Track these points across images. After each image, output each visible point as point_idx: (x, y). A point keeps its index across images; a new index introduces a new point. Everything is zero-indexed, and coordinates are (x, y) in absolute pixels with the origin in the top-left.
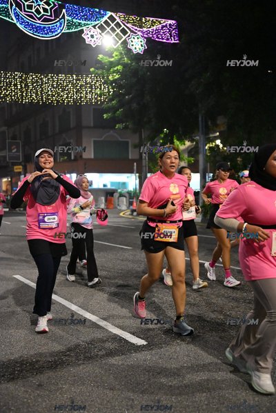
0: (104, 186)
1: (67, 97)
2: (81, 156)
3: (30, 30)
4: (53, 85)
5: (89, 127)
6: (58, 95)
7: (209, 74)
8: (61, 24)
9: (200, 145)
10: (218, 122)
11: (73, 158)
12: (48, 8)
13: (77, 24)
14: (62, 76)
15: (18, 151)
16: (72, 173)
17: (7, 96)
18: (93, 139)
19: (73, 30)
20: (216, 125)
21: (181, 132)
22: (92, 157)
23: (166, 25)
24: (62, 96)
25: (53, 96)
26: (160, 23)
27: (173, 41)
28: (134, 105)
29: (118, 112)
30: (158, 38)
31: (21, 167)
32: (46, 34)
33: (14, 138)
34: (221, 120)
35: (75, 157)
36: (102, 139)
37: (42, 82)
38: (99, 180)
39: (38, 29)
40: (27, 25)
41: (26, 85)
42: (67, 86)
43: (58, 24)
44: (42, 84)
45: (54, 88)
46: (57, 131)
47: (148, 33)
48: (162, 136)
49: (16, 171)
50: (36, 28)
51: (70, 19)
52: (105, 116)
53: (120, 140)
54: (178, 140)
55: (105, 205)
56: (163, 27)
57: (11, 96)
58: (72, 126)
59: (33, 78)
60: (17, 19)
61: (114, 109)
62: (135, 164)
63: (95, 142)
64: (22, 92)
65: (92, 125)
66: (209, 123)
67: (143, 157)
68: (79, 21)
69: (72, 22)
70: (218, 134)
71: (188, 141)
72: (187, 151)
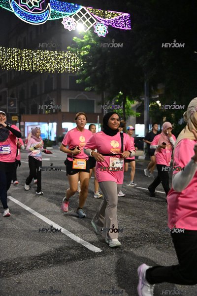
1: (50, 67)
2: (60, 110)
3: (24, 17)
4: (40, 58)
5: (66, 90)
6: (44, 66)
7: (152, 52)
8: (47, 14)
9: (146, 104)
10: (159, 88)
11: (54, 111)
12: (38, 2)
13: (58, 14)
14: (47, 52)
15: (15, 106)
16: (54, 122)
17: (7, 65)
19: (55, 19)
20: (157, 90)
21: (131, 94)
22: (68, 111)
23: (122, 17)
24: (47, 66)
25: (40, 66)
26: (118, 15)
27: (127, 29)
28: (98, 74)
29: (86, 79)
30: (116, 26)
31: (17, 117)
32: (36, 21)
33: (12, 96)
34: (161, 87)
35: (56, 110)
36: (75, 98)
37: (33, 56)
39: (30, 17)
40: (22, 14)
41: (21, 58)
42: (51, 59)
43: (45, 13)
44: (33, 57)
45: (41, 60)
46: (43, 92)
47: (109, 22)
48: (118, 97)
49: (13, 120)
50: (29, 16)
51: (53, 10)
52: (77, 81)
53: (88, 99)
54: (129, 100)
56: (120, 18)
57: (10, 66)
58: (54, 89)
59: (26, 53)
60: (15, 9)
61: (84, 77)
62: (98, 117)
63: (70, 100)
64: (18, 63)
65: (68, 88)
66: (152, 88)
67: (104, 112)
68: (60, 12)
69: (55, 12)
70: (158, 96)
71: (137, 101)
72: (136, 108)
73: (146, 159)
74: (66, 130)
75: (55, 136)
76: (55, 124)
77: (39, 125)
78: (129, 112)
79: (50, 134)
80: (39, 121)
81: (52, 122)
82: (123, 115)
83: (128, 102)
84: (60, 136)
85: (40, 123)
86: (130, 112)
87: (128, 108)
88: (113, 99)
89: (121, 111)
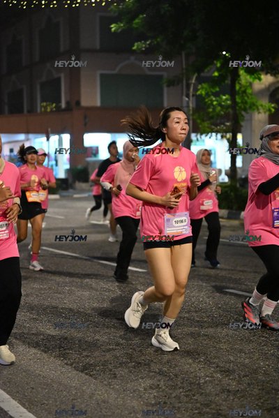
2: (78, 103)
5: (91, 51)
11: (63, 105)
16: (63, 132)
18: (99, 72)
22: (98, 104)
28: (165, 7)
29: (137, 21)
35: (68, 103)
36: (116, 72)
48: (218, 64)
52: (113, 27)
53: (148, 73)
58: (62, 49)
61: (130, 15)
63: (102, 76)
65: (98, 47)
67: (185, 104)
71: (266, 74)
72: (269, 93)
74: (95, 151)
75: (68, 166)
76: (66, 138)
77: (28, 140)
78: (246, 103)
79: (54, 162)
80: (27, 132)
81: (59, 131)
82: (230, 110)
83: (244, 77)
84: (80, 167)
85: (31, 136)
86: (249, 101)
87: (244, 92)
88: (206, 70)
89: (227, 99)
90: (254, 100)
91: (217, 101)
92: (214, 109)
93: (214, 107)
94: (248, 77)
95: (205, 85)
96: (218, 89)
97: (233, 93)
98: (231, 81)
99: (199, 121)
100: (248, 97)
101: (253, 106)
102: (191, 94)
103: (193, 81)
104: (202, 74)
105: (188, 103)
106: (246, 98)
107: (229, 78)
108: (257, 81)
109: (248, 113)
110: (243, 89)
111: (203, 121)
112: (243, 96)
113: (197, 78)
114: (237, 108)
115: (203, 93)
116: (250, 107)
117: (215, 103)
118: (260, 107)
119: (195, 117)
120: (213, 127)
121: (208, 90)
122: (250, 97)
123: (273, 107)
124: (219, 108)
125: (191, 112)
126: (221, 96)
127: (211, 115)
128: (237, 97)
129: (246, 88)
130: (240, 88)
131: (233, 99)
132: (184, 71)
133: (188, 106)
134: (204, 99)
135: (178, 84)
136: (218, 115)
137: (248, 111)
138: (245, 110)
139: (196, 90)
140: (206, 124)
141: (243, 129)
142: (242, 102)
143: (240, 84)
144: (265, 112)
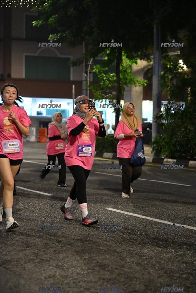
0: (39, 113)
2: (9, 76)
5: (20, 39)
18: (24, 54)
22: (24, 77)
28: (71, 10)
29: (51, 20)
35: (2, 76)
36: (36, 54)
38: (31, 106)
52: (34, 23)
53: (60, 56)
54: (127, 57)
55: (36, 138)
62: (74, 86)
63: (26, 56)
71: (141, 59)
72: (143, 73)
73: (154, 161)
78: (127, 79)
82: (116, 84)
83: (126, 61)
86: (128, 78)
87: (126, 71)
88: (99, 56)
89: (113, 76)
90: (132, 77)
91: (106, 77)
92: (104, 83)
93: (105, 81)
94: (128, 61)
95: (98, 66)
96: (107, 69)
97: (118, 72)
98: (117, 63)
99: (93, 91)
100: (128, 75)
101: (132, 82)
102: (89, 72)
103: (90, 63)
104: (96, 58)
105: (86, 78)
106: (127, 76)
107: (115, 62)
108: (134, 65)
109: (127, 86)
110: (124, 69)
111: (97, 91)
112: (124, 74)
113: (93, 61)
114: (121, 82)
115: (97, 71)
116: (130, 82)
117: (105, 78)
118: (136, 82)
119: (91, 88)
120: (104, 95)
121: (100, 69)
122: (130, 75)
123: (145, 83)
124: (108, 82)
125: (88, 84)
126: (110, 74)
127: (102, 86)
128: (120, 75)
129: (127, 68)
130: (123, 68)
131: (118, 76)
132: (84, 56)
133: (86, 80)
134: (98, 75)
135: (80, 65)
136: (107, 87)
137: (128, 85)
138: (126, 84)
139: (92, 69)
140: (98, 93)
141: (125, 97)
142: (124, 78)
143: (123, 66)
144: (140, 86)
